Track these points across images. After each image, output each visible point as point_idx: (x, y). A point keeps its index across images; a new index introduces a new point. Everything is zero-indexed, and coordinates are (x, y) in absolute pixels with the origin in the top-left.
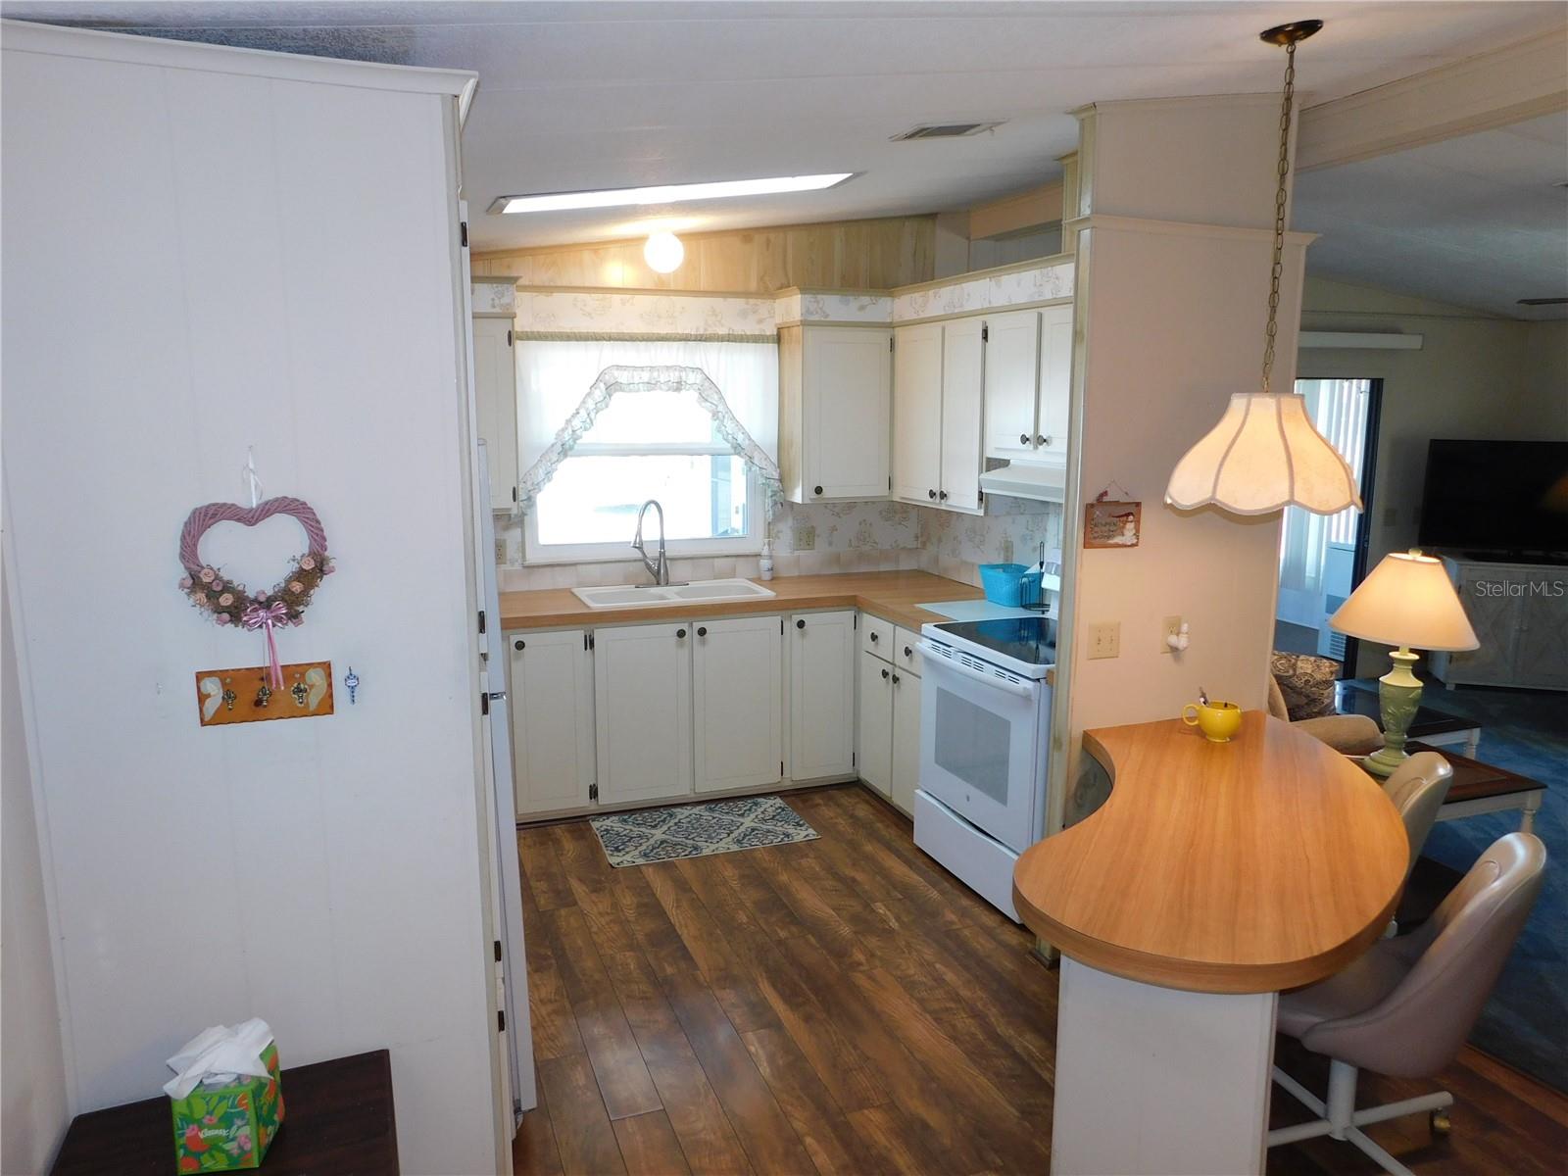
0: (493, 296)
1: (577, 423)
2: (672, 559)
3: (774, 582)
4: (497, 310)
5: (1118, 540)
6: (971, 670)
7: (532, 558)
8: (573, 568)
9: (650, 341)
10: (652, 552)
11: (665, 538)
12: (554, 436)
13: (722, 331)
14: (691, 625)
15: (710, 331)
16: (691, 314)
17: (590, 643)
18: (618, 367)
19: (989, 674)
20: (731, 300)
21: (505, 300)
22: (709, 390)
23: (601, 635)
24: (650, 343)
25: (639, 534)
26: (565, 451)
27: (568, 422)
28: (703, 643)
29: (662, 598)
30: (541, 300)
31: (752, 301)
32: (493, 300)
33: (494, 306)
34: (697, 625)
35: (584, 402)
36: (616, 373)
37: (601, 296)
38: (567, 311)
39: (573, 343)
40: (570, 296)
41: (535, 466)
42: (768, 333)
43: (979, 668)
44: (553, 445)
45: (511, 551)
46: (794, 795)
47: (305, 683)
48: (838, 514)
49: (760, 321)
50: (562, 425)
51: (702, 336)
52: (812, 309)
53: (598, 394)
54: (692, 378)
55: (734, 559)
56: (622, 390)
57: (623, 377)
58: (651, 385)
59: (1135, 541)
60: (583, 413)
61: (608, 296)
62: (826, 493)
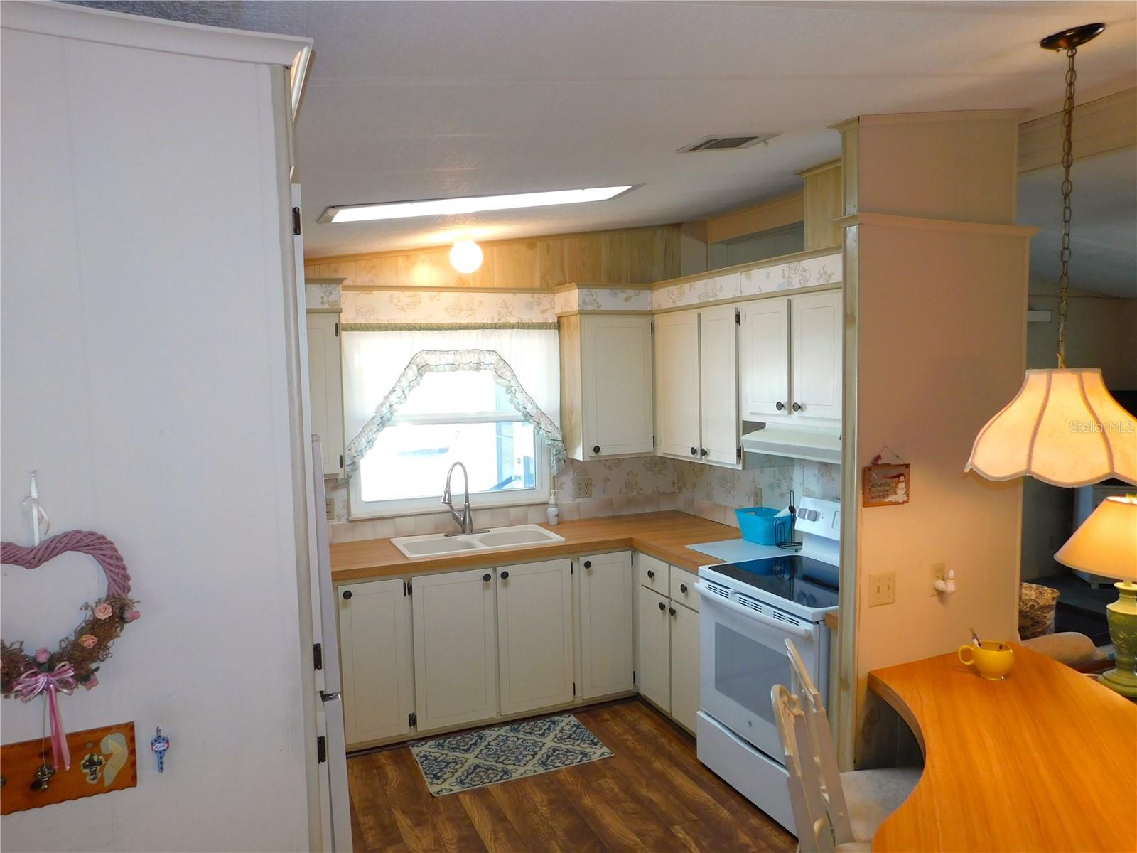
0: (322, 295)
1: (393, 398)
2: (475, 510)
3: (560, 526)
4: (326, 306)
5: (892, 498)
6: (749, 610)
7: (356, 513)
8: (391, 520)
9: (454, 329)
10: (458, 504)
11: (470, 492)
12: (375, 411)
13: (513, 320)
14: (495, 570)
15: (503, 321)
16: (487, 307)
17: (408, 590)
18: (428, 351)
19: (767, 615)
20: (519, 295)
21: (332, 298)
22: (503, 368)
23: (417, 582)
24: (453, 331)
25: (448, 491)
26: (383, 422)
27: (386, 398)
28: (506, 585)
29: (469, 545)
30: (364, 298)
31: (536, 295)
32: (322, 297)
33: (323, 303)
34: (500, 570)
35: (399, 381)
36: (426, 357)
37: (412, 293)
38: (385, 307)
39: (389, 333)
40: (386, 295)
41: (358, 436)
42: (550, 322)
43: (758, 609)
44: (373, 418)
45: (338, 508)
46: (584, 712)
47: (99, 753)
48: (610, 467)
49: (544, 312)
50: (381, 400)
51: (496, 324)
52: (587, 301)
53: (412, 373)
54: (489, 359)
55: (526, 508)
56: (431, 370)
57: (432, 360)
58: (455, 367)
59: (906, 499)
60: (399, 390)
61: (419, 293)
62: (603, 452)
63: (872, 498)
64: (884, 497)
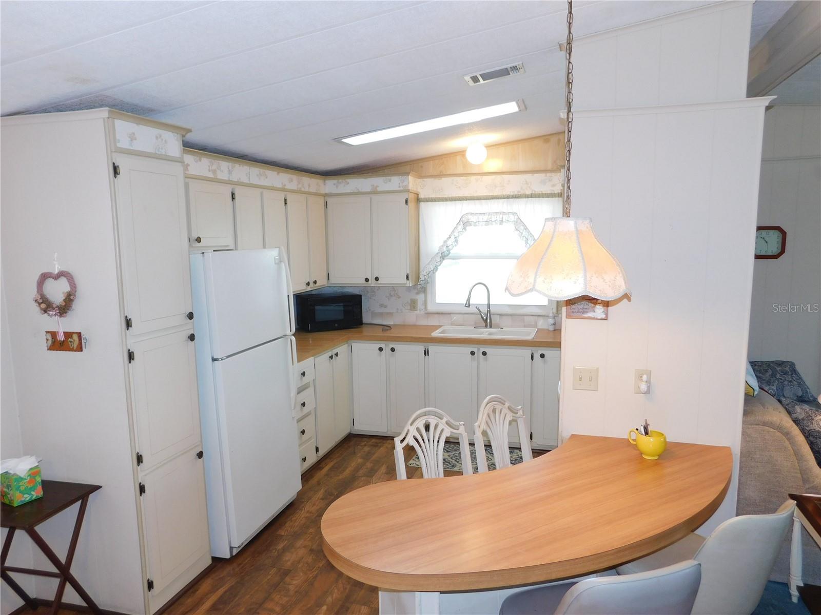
0: (400, 182)
1: (449, 243)
4: (402, 189)
5: (591, 314)
7: (431, 308)
9: (489, 199)
12: (438, 249)
13: (529, 192)
14: (479, 350)
15: (522, 192)
16: (514, 184)
17: (426, 353)
18: (472, 214)
20: (536, 175)
21: (405, 184)
22: (520, 224)
23: (432, 349)
24: (488, 201)
26: (443, 256)
27: (445, 242)
30: (436, 182)
31: (548, 174)
32: (399, 184)
33: (400, 187)
34: (482, 350)
35: (453, 231)
36: (470, 217)
37: (465, 178)
38: (448, 186)
39: (449, 203)
40: (450, 179)
41: (428, 264)
42: (556, 192)
44: (437, 254)
47: (72, 339)
49: (554, 186)
50: (442, 244)
51: (516, 195)
53: (460, 227)
54: (512, 218)
56: (471, 225)
57: (473, 219)
58: (487, 223)
59: (604, 316)
60: (453, 237)
61: (469, 177)
63: (573, 312)
64: (583, 313)
